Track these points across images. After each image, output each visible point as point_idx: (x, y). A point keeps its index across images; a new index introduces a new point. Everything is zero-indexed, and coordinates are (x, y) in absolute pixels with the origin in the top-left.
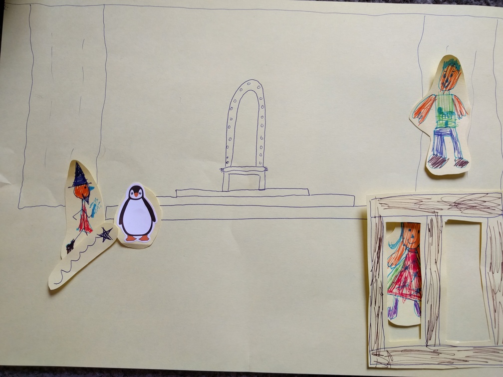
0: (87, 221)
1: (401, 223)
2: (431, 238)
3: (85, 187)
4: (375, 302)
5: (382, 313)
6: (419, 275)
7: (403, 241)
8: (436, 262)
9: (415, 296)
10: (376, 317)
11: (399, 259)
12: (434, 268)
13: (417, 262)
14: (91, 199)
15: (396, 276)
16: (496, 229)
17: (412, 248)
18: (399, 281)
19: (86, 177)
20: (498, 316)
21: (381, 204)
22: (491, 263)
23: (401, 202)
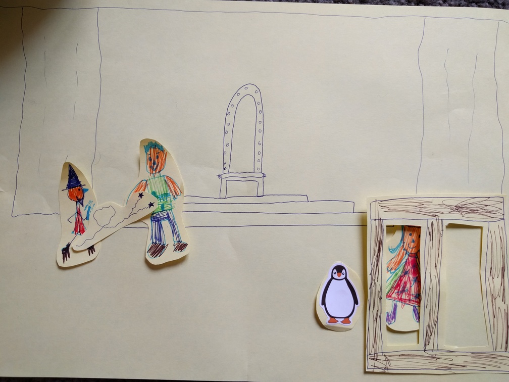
0: (82, 224)
1: (402, 226)
2: (431, 242)
3: (79, 190)
4: (374, 306)
5: (380, 317)
6: (418, 280)
7: (403, 246)
8: (436, 267)
9: (414, 301)
10: (374, 321)
11: (399, 264)
12: (434, 272)
13: (417, 267)
15: (395, 281)
16: (497, 233)
17: (413, 252)
18: (399, 286)
19: (80, 179)
20: (497, 322)
21: (382, 206)
22: (491, 268)
23: (402, 205)
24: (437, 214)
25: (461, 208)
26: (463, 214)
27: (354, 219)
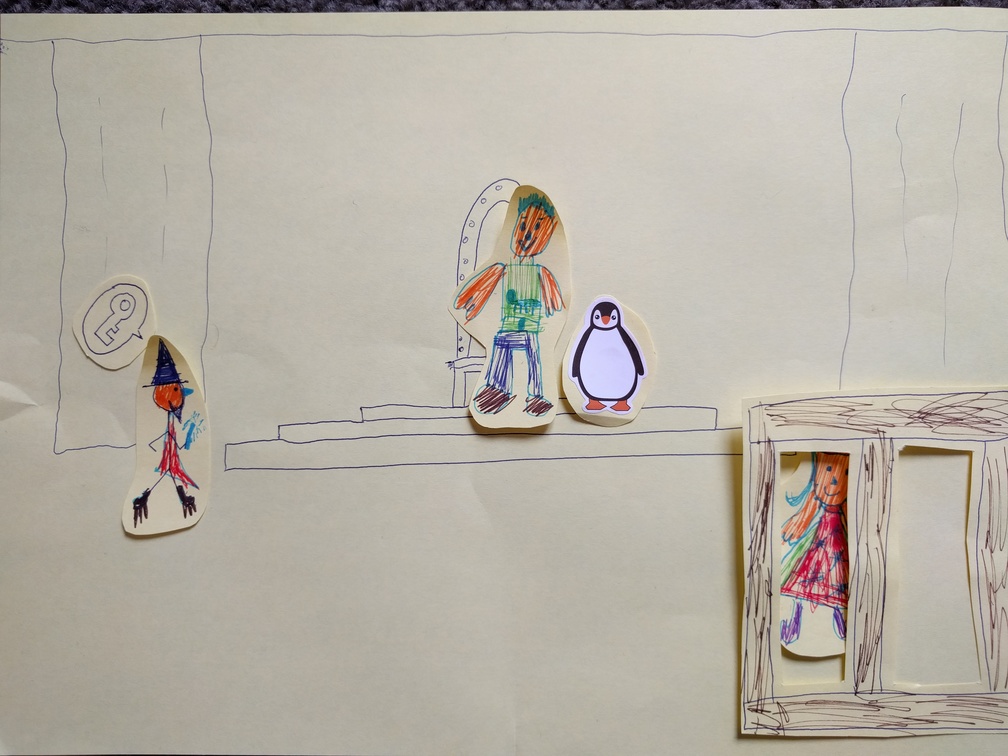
0: (176, 455)
1: (813, 453)
2: (869, 484)
3: (176, 389)
4: (757, 609)
5: (769, 630)
6: (843, 558)
7: (815, 491)
8: (878, 531)
9: (835, 598)
10: (757, 637)
11: (805, 527)
12: (874, 542)
13: (841, 533)
14: (186, 413)
15: (799, 560)
16: (1002, 464)
17: (833, 504)
18: (805, 569)
19: (178, 369)
20: (999, 636)
21: (771, 416)
22: (989, 532)
23: (812, 412)
24: (881, 428)
25: (930, 414)
26: (934, 427)
27: (715, 442)
